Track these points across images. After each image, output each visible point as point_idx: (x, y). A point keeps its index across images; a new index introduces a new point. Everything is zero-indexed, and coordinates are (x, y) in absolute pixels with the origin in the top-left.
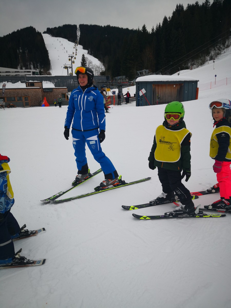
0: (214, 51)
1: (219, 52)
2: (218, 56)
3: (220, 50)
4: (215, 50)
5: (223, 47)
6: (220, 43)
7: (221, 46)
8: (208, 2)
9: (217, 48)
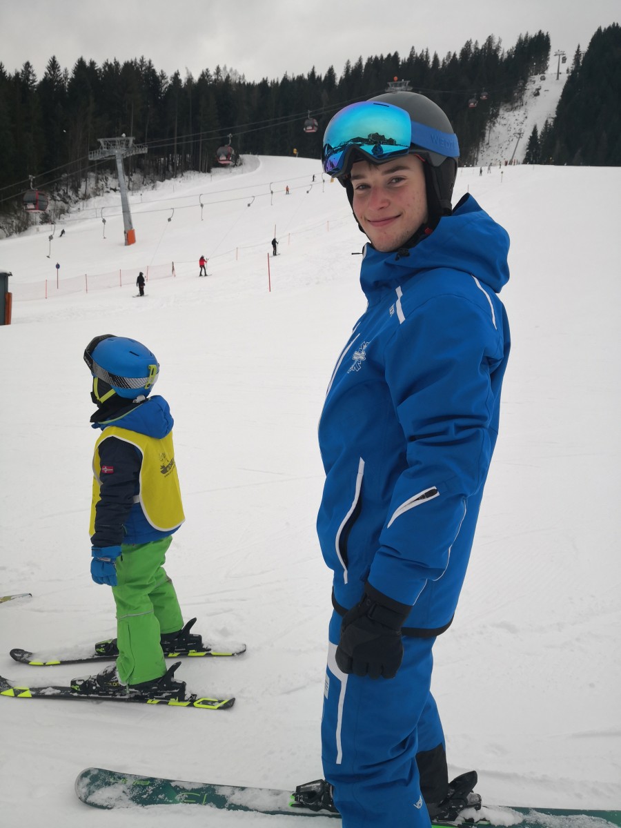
0: (52, 202)
1: (66, 206)
2: (62, 215)
3: (66, 203)
4: (55, 200)
5: (74, 197)
6: (67, 185)
7: (70, 193)
8: (30, 72)
9: (59, 195)
